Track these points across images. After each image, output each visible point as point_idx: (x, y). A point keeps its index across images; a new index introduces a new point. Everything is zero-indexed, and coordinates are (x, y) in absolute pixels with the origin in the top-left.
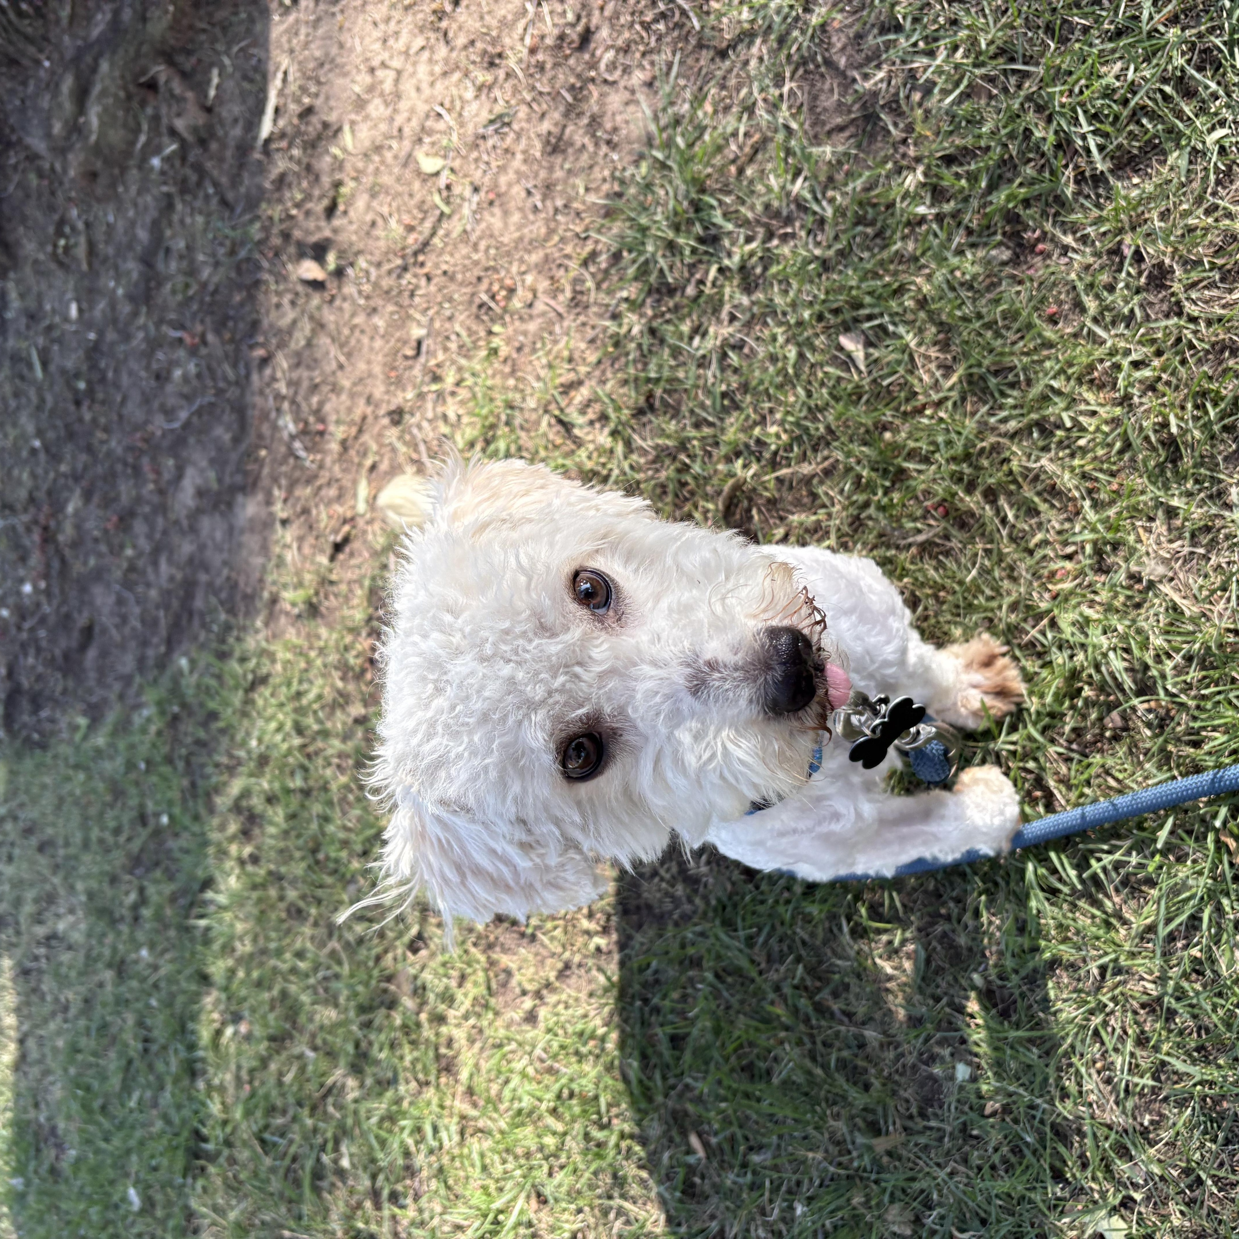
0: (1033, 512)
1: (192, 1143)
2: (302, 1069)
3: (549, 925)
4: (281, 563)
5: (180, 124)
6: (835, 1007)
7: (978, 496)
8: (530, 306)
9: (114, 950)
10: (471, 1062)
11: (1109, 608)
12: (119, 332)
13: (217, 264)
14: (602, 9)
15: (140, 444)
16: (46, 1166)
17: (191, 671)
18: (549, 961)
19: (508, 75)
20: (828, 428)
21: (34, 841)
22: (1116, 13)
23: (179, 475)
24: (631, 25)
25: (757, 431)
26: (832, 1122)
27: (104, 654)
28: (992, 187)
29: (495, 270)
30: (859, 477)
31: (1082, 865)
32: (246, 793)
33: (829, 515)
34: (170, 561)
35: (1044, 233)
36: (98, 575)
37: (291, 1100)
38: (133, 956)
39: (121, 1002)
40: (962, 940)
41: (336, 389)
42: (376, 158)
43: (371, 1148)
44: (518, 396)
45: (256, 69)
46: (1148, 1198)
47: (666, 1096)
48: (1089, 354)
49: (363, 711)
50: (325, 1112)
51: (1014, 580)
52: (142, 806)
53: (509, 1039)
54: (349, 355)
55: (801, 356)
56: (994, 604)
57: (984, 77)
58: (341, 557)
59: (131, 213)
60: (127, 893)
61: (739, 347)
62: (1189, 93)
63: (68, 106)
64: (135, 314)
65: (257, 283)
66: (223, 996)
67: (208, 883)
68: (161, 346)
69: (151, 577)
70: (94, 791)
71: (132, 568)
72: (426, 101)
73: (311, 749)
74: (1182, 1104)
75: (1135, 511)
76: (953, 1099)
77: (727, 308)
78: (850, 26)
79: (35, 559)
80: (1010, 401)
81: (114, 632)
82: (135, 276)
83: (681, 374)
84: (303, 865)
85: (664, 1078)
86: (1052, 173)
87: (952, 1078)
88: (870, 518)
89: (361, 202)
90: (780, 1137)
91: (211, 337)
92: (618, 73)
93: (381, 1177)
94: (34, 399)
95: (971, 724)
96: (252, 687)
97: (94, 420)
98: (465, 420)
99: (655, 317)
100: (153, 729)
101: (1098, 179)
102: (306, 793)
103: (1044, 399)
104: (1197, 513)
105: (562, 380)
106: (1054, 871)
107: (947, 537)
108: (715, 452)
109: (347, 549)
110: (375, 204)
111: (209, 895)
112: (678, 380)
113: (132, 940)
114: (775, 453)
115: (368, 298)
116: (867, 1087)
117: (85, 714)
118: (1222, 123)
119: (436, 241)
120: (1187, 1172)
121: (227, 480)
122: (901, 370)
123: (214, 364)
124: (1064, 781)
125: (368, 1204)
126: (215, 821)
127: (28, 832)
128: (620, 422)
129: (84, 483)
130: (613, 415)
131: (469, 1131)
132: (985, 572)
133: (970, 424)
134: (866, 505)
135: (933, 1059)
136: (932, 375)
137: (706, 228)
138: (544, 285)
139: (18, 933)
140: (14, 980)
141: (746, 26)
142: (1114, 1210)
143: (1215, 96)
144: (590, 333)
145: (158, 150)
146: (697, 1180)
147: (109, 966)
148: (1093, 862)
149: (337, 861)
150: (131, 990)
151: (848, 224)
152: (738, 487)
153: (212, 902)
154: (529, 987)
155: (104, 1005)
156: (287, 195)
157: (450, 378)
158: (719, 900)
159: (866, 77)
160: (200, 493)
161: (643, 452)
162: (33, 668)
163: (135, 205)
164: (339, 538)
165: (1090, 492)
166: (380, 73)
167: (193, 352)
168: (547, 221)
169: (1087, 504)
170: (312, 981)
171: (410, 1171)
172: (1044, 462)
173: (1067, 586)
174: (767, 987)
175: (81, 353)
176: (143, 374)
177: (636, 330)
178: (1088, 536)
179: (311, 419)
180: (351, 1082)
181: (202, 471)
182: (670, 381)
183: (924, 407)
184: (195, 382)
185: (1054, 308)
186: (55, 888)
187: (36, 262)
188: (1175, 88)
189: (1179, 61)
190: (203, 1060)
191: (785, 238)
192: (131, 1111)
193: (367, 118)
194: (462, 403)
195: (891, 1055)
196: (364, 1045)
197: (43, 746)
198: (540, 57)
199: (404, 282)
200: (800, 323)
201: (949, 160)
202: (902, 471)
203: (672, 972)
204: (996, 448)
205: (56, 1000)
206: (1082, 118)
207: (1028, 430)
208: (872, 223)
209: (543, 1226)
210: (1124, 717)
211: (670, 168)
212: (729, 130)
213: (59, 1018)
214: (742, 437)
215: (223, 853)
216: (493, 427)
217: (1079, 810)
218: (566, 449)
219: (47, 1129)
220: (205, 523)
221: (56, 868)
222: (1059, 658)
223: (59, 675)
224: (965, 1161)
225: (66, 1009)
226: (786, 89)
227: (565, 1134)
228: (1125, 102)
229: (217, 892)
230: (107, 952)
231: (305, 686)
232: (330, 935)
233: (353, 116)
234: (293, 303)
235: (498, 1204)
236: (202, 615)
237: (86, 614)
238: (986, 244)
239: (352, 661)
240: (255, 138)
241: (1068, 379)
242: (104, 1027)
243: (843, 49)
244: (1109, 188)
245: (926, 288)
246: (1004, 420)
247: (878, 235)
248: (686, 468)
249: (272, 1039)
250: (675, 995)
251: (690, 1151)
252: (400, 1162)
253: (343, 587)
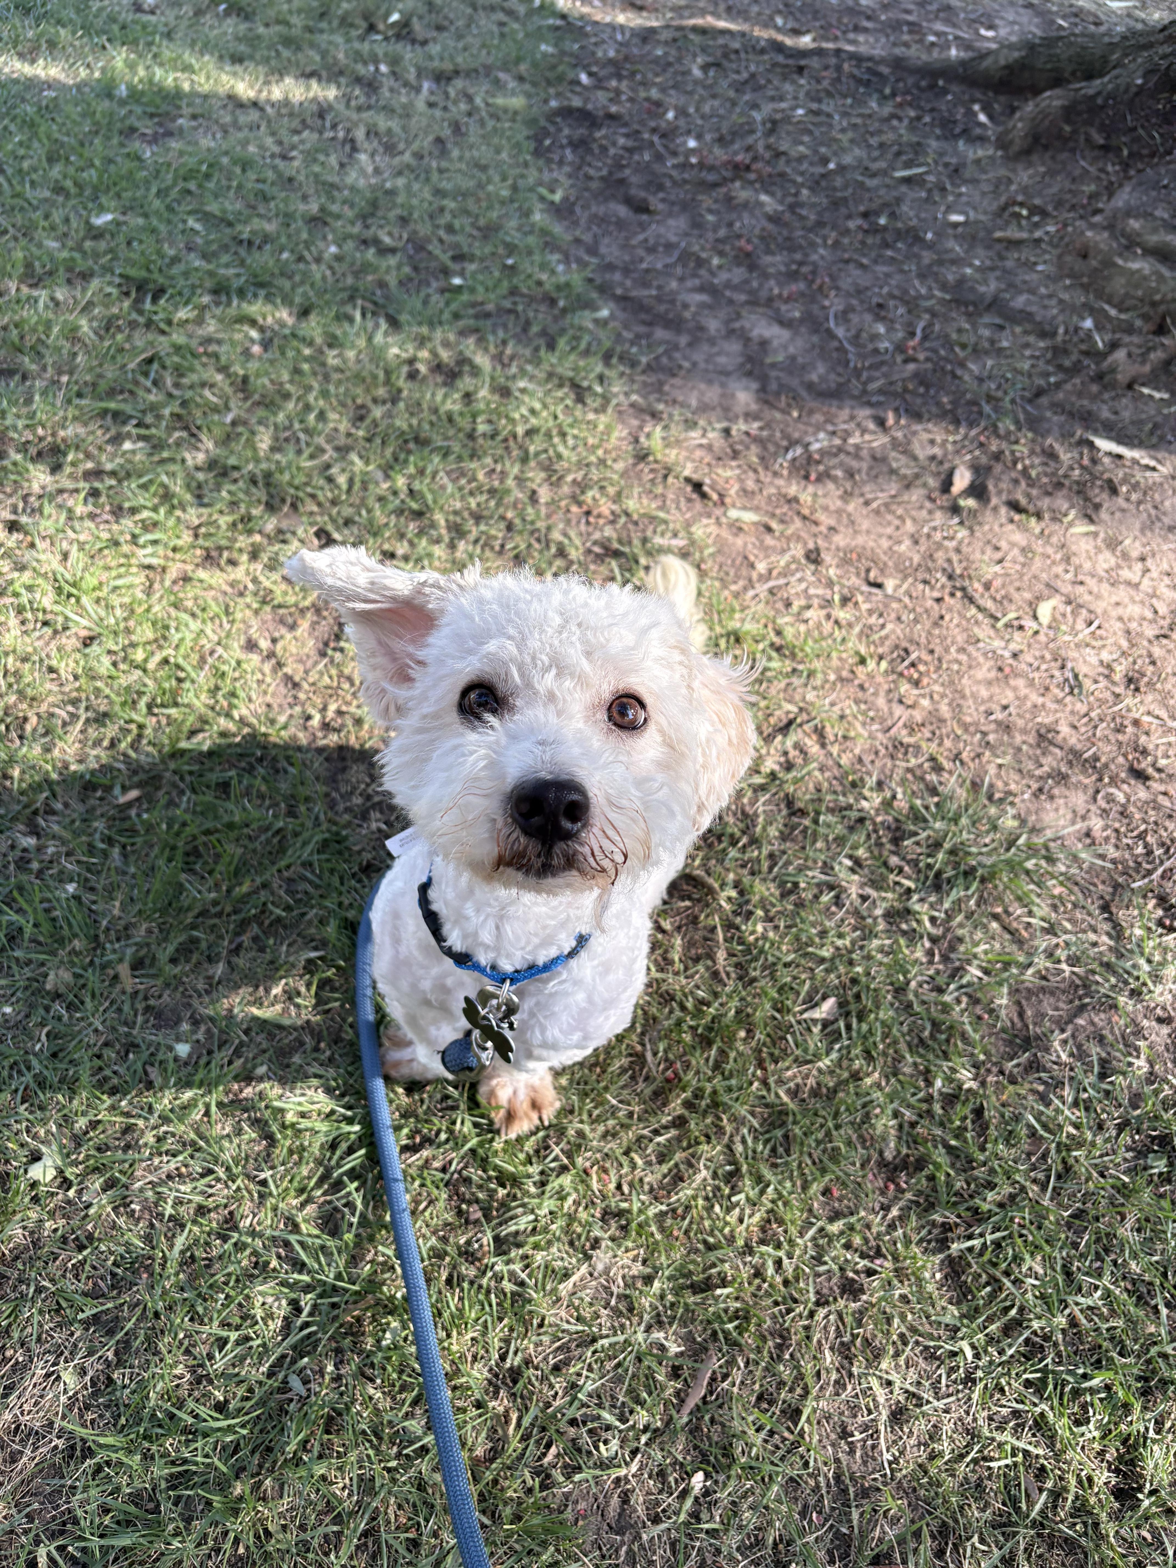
0: (662, 1158)
1: (151, 286)
2: (216, 410)
3: (334, 672)
4: (690, 424)
5: (1120, 355)
6: (245, 939)
7: (680, 1111)
8: (901, 702)
9: (338, 217)
10: (213, 582)
11: (572, 1218)
12: (930, 266)
13: (981, 380)
14: (1165, 794)
15: (818, 281)
16: (137, 124)
17: (596, 321)
18: (301, 668)
19: (1117, 696)
20: (754, 980)
21: (447, 132)
22: (1087, 1274)
23: (783, 323)
24: (1144, 821)
25: (760, 913)
26: (145, 926)
27: (620, 224)
28: (950, 1149)
29: (939, 668)
30: (708, 1005)
31: (353, 1175)
32: (476, 371)
33: (677, 973)
34: (702, 305)
35: (903, 1191)
36: (697, 224)
37: (189, 394)
38: (330, 237)
39: (288, 218)
40: (297, 1059)
41: (847, 496)
42: (1058, 556)
43: (140, 476)
44: (818, 683)
45: (1162, 438)
46: (69, 1202)
47: (175, 772)
48: (793, 1222)
49: (542, 500)
50: (175, 429)
51: (604, 1136)
52: (472, 258)
53: (232, 622)
54: (877, 512)
55: (823, 960)
56: (585, 1117)
57: (1048, 1151)
58: (689, 489)
59: (1043, 290)
60: (390, 234)
61: (838, 901)
62: (1008, 1330)
63: (1153, 239)
64: (944, 287)
65: (957, 422)
66: (287, 331)
67: (394, 323)
68: (909, 312)
69: (689, 284)
70: (490, 207)
71: (701, 263)
72: (1105, 612)
73: (511, 443)
74: (148, 1239)
75: (652, 1249)
76: (160, 1039)
77: (873, 893)
78: (1112, 1032)
79: (720, 154)
80: (760, 1148)
81: (641, 237)
82: (982, 289)
83: (819, 845)
84: (405, 427)
85: (191, 773)
86: (955, 1204)
87: (178, 1040)
88: (671, 1012)
89: (1019, 538)
90: (134, 876)
91: (911, 367)
92: (1104, 805)
93: (113, 482)
94: (875, 166)
95: (483, 1090)
96: (575, 386)
97: (848, 231)
98: (803, 628)
99: (874, 824)
100: (544, 277)
101: (943, 1244)
102: (471, 436)
103: (759, 1179)
104: (646, 1302)
105: (828, 729)
106: (351, 1151)
107: (647, 1079)
108: (745, 872)
109: (695, 496)
110: (1016, 551)
111: (384, 325)
112: (814, 842)
113: (347, 237)
114: (738, 928)
115: (929, 536)
116: (173, 961)
117: (565, 199)
118: (977, 1356)
119: (973, 611)
120: (90, 1237)
121: (773, 374)
122: (798, 1052)
123: (885, 369)
124: (427, 1163)
125: (90, 465)
126: (452, 337)
127: (457, 128)
128: (783, 782)
129: (787, 216)
130: (790, 776)
131: (152, 575)
132: (614, 1111)
133: (743, 1111)
134: (683, 1008)
135: (196, 1023)
136: (791, 1079)
137: (949, 881)
138: (918, 716)
139: (359, 109)
140: (315, 100)
141: (1127, 933)
142: (61, 1172)
143: (1001, 1352)
144: (867, 759)
145: (1099, 327)
146: (99, 794)
147: (322, 209)
148: (356, 1184)
149: (406, 461)
150: (298, 231)
151: (934, 1014)
152: (711, 891)
153: (377, 326)
154: (279, 646)
155: (286, 200)
156: (1037, 461)
157: (843, 615)
158: (346, 838)
159: (1065, 1042)
160: (764, 344)
161: (753, 803)
162: (614, 144)
163: (1050, 296)
164: (706, 489)
165: (674, 1211)
166: (1139, 566)
167: (900, 348)
168: (977, 724)
169: (664, 1208)
170: (297, 426)
171: (118, 512)
172: (704, 1173)
173: (595, 1186)
174: (267, 876)
175: (914, 222)
176: (885, 290)
177: (865, 804)
178: (635, 1208)
179: (821, 468)
180: (201, 457)
181: (785, 347)
182: (815, 834)
183: (764, 1069)
184: (870, 347)
185: (836, 1194)
186: (402, 153)
187: (1010, 181)
188: (1013, 1319)
189: (1036, 1325)
190: (229, 304)
191: (930, 953)
192: (184, 222)
193: (1098, 550)
194: (819, 625)
195: (201, 986)
196: (236, 475)
197: (537, 153)
198: (1130, 729)
199: (939, 575)
200: (851, 963)
201: (979, 1112)
202: (709, 1043)
203: (284, 786)
204: (721, 1130)
205: (293, 147)
206: (998, 1235)
207: (733, 1162)
208: (932, 1036)
209: (64, 640)
210: (477, 1222)
211: (1008, 850)
212: (1035, 909)
213: (276, 149)
214: (755, 899)
215: (422, 342)
216: (793, 656)
217: (400, 1176)
218: (764, 727)
219: (172, 126)
220: (735, 347)
221: (419, 156)
222: (534, 1169)
223: (604, 172)
224: (106, 1044)
225: (284, 157)
226: (1064, 966)
227: (145, 671)
228: (1007, 1274)
229: (386, 334)
230: (335, 208)
231: (571, 442)
232: (337, 449)
233: (1102, 535)
234: (933, 458)
235: (85, 600)
236: (648, 336)
237: (661, 206)
238: (899, 1138)
239: (590, 494)
240: (1096, 432)
241: (773, 1202)
242: (266, 198)
243: (1092, 1023)
244: (934, 1252)
245: (868, 1081)
246: (744, 1141)
247: (921, 1041)
248: (734, 842)
249: (245, 380)
250: (263, 788)
251: (125, 789)
252: (127, 505)
253: (659, 490)
